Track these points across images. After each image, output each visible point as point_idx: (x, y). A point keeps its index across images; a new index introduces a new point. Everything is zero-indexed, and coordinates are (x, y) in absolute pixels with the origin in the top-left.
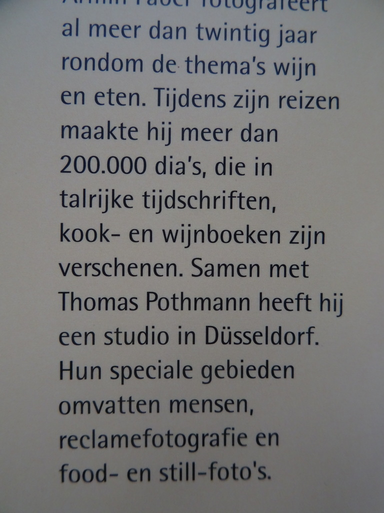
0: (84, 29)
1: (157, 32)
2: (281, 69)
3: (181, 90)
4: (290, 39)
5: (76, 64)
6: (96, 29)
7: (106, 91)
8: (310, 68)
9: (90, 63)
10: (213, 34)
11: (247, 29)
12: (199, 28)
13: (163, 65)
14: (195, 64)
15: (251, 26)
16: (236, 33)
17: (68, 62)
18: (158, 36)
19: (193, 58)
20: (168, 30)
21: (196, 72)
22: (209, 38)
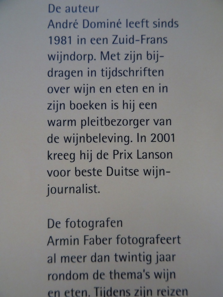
0: (58, 259)
1: (95, 258)
2: (158, 275)
3: (108, 288)
4: (162, 259)
5: (55, 277)
6: (64, 258)
7: (70, 290)
8: (173, 274)
9: (62, 276)
10: (123, 258)
11: (140, 255)
12: (116, 255)
13: (98, 275)
14: (114, 274)
15: (142, 254)
16: (134, 258)
17: (51, 277)
18: (95, 261)
19: (113, 271)
20: (100, 257)
21: (115, 278)
22: (121, 260)
